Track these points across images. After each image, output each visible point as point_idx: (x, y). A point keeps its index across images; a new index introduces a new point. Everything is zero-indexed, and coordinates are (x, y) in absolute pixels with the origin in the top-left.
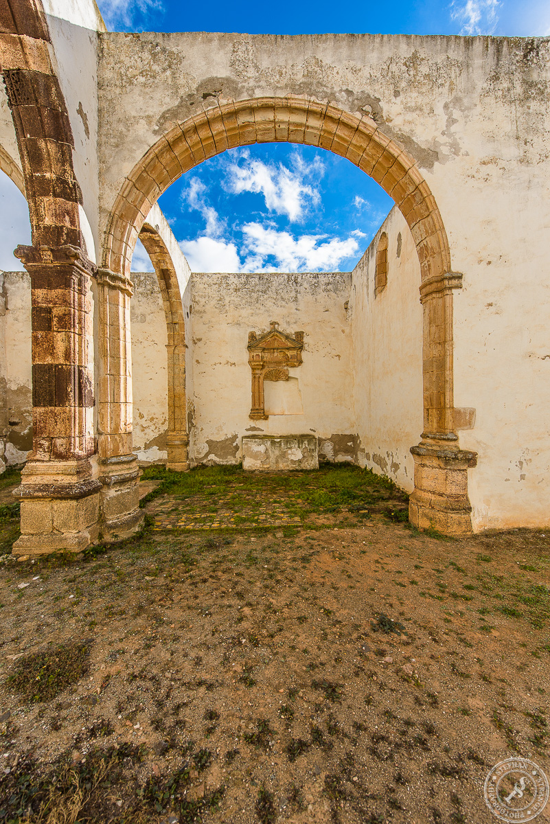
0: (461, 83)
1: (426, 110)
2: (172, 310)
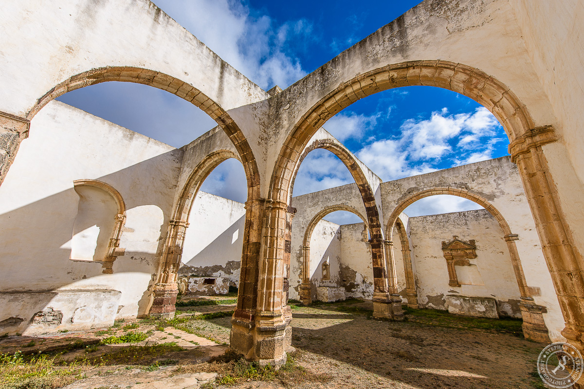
0: (499, 172)
1: (487, 183)
2: (402, 236)
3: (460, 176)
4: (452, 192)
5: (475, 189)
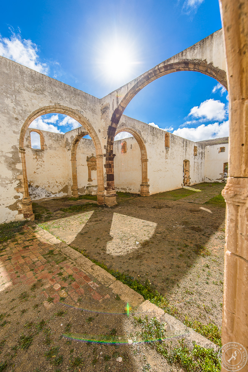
0: (148, 131)
2: (74, 150)
3: (139, 127)
4: (135, 134)
5: (142, 136)
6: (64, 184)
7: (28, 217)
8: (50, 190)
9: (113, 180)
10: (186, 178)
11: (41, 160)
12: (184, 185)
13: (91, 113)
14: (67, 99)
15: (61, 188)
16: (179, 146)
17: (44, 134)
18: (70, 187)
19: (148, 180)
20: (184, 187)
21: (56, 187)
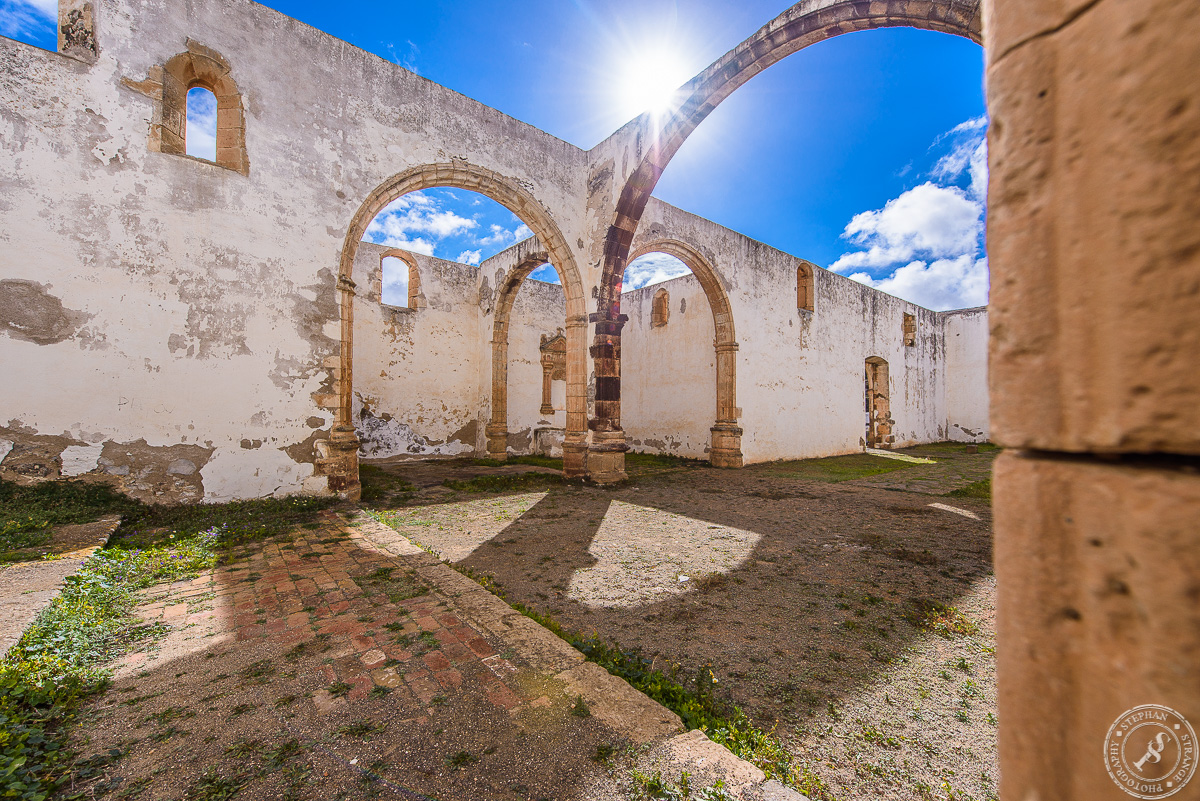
0: (738, 255)
2: (502, 311)
3: (710, 239)
4: (696, 260)
5: (719, 267)
6: (466, 416)
7: (341, 489)
8: (423, 430)
9: (617, 397)
10: (878, 419)
11: (405, 338)
12: (871, 445)
13: (556, 190)
14: (487, 148)
15: (455, 428)
16: (848, 309)
17: (421, 264)
18: (482, 427)
19: (739, 412)
20: (870, 451)
21: (440, 422)
